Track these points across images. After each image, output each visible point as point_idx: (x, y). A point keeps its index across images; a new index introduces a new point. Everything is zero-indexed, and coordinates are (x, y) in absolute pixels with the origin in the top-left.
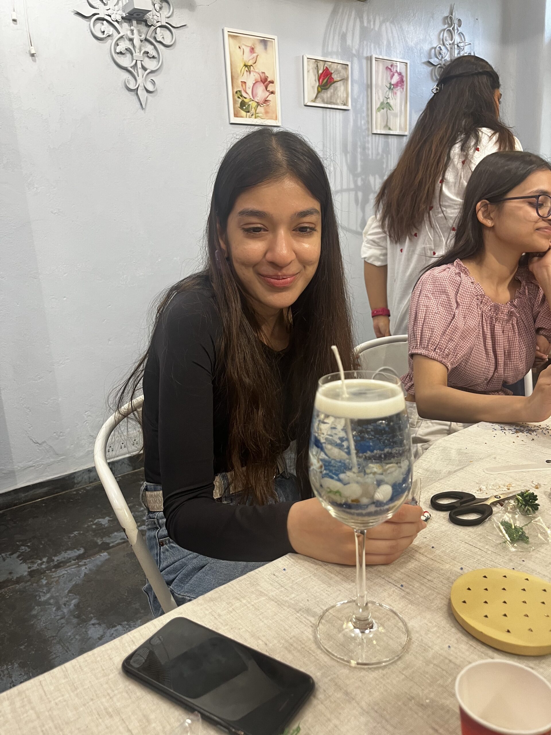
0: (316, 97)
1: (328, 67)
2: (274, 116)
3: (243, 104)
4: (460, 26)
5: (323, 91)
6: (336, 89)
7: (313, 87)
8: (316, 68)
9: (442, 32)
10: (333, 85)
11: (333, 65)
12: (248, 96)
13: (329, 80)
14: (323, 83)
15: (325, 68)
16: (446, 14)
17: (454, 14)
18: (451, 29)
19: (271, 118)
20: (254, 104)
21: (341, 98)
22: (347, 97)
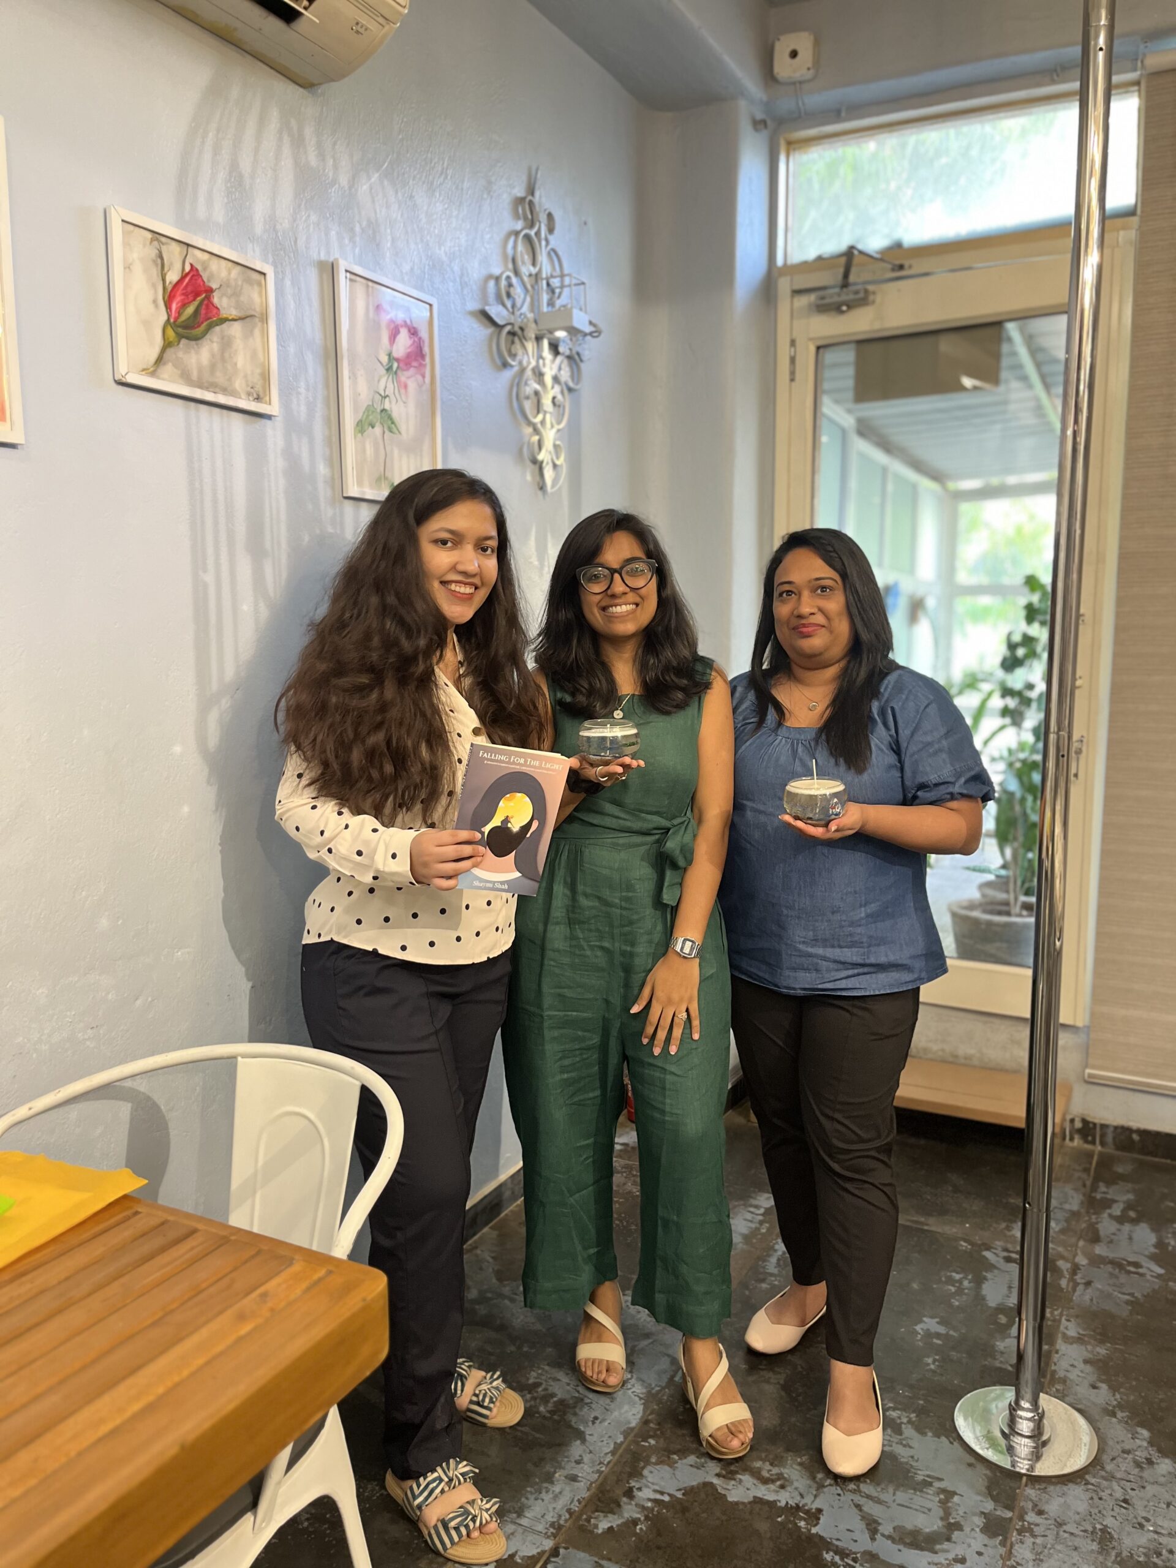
0: (160, 360)
1: (199, 268)
4: (551, 230)
5: (184, 341)
6: (226, 344)
7: (147, 324)
8: (154, 262)
9: (512, 239)
10: (217, 329)
11: (215, 265)
13: (203, 311)
14: (183, 318)
15: (188, 268)
16: (520, 191)
17: (537, 194)
18: (532, 233)
21: (245, 376)
22: (266, 377)
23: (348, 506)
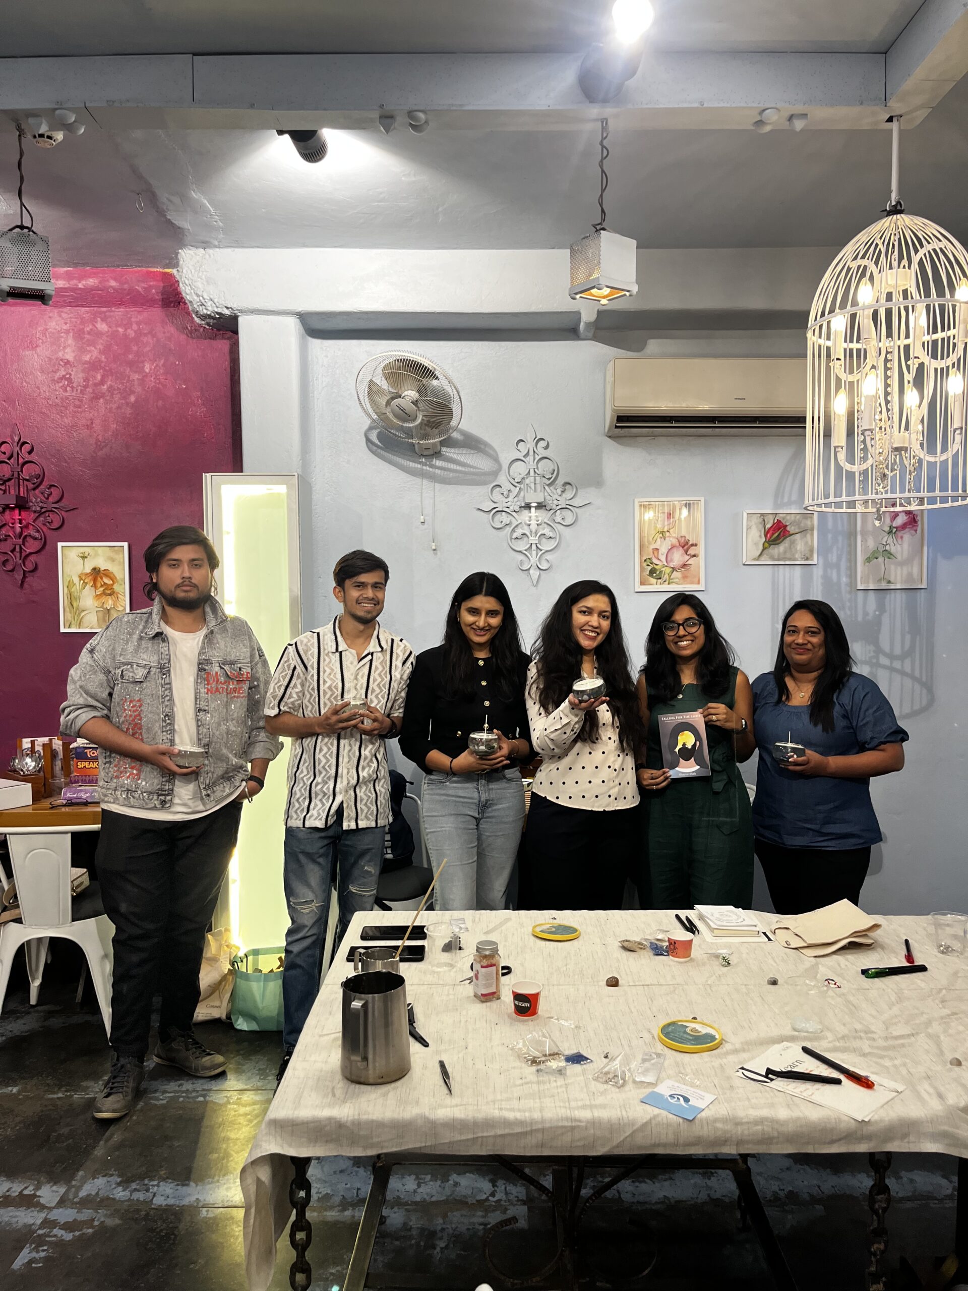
0: (760, 555)
1: (781, 520)
2: (696, 580)
3: (652, 572)
5: (772, 546)
6: (793, 543)
7: (756, 544)
8: (761, 523)
10: (788, 539)
11: (788, 517)
12: (661, 562)
13: (782, 534)
14: (773, 538)
15: (776, 521)
19: (692, 583)
20: (668, 570)
21: (801, 553)
22: (812, 551)
23: (860, 594)
